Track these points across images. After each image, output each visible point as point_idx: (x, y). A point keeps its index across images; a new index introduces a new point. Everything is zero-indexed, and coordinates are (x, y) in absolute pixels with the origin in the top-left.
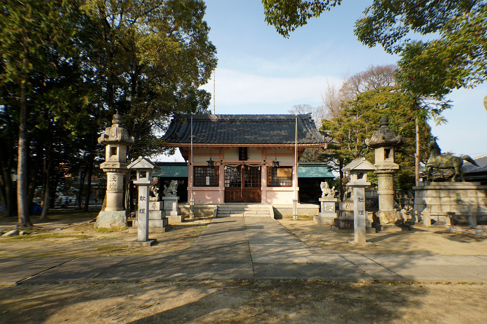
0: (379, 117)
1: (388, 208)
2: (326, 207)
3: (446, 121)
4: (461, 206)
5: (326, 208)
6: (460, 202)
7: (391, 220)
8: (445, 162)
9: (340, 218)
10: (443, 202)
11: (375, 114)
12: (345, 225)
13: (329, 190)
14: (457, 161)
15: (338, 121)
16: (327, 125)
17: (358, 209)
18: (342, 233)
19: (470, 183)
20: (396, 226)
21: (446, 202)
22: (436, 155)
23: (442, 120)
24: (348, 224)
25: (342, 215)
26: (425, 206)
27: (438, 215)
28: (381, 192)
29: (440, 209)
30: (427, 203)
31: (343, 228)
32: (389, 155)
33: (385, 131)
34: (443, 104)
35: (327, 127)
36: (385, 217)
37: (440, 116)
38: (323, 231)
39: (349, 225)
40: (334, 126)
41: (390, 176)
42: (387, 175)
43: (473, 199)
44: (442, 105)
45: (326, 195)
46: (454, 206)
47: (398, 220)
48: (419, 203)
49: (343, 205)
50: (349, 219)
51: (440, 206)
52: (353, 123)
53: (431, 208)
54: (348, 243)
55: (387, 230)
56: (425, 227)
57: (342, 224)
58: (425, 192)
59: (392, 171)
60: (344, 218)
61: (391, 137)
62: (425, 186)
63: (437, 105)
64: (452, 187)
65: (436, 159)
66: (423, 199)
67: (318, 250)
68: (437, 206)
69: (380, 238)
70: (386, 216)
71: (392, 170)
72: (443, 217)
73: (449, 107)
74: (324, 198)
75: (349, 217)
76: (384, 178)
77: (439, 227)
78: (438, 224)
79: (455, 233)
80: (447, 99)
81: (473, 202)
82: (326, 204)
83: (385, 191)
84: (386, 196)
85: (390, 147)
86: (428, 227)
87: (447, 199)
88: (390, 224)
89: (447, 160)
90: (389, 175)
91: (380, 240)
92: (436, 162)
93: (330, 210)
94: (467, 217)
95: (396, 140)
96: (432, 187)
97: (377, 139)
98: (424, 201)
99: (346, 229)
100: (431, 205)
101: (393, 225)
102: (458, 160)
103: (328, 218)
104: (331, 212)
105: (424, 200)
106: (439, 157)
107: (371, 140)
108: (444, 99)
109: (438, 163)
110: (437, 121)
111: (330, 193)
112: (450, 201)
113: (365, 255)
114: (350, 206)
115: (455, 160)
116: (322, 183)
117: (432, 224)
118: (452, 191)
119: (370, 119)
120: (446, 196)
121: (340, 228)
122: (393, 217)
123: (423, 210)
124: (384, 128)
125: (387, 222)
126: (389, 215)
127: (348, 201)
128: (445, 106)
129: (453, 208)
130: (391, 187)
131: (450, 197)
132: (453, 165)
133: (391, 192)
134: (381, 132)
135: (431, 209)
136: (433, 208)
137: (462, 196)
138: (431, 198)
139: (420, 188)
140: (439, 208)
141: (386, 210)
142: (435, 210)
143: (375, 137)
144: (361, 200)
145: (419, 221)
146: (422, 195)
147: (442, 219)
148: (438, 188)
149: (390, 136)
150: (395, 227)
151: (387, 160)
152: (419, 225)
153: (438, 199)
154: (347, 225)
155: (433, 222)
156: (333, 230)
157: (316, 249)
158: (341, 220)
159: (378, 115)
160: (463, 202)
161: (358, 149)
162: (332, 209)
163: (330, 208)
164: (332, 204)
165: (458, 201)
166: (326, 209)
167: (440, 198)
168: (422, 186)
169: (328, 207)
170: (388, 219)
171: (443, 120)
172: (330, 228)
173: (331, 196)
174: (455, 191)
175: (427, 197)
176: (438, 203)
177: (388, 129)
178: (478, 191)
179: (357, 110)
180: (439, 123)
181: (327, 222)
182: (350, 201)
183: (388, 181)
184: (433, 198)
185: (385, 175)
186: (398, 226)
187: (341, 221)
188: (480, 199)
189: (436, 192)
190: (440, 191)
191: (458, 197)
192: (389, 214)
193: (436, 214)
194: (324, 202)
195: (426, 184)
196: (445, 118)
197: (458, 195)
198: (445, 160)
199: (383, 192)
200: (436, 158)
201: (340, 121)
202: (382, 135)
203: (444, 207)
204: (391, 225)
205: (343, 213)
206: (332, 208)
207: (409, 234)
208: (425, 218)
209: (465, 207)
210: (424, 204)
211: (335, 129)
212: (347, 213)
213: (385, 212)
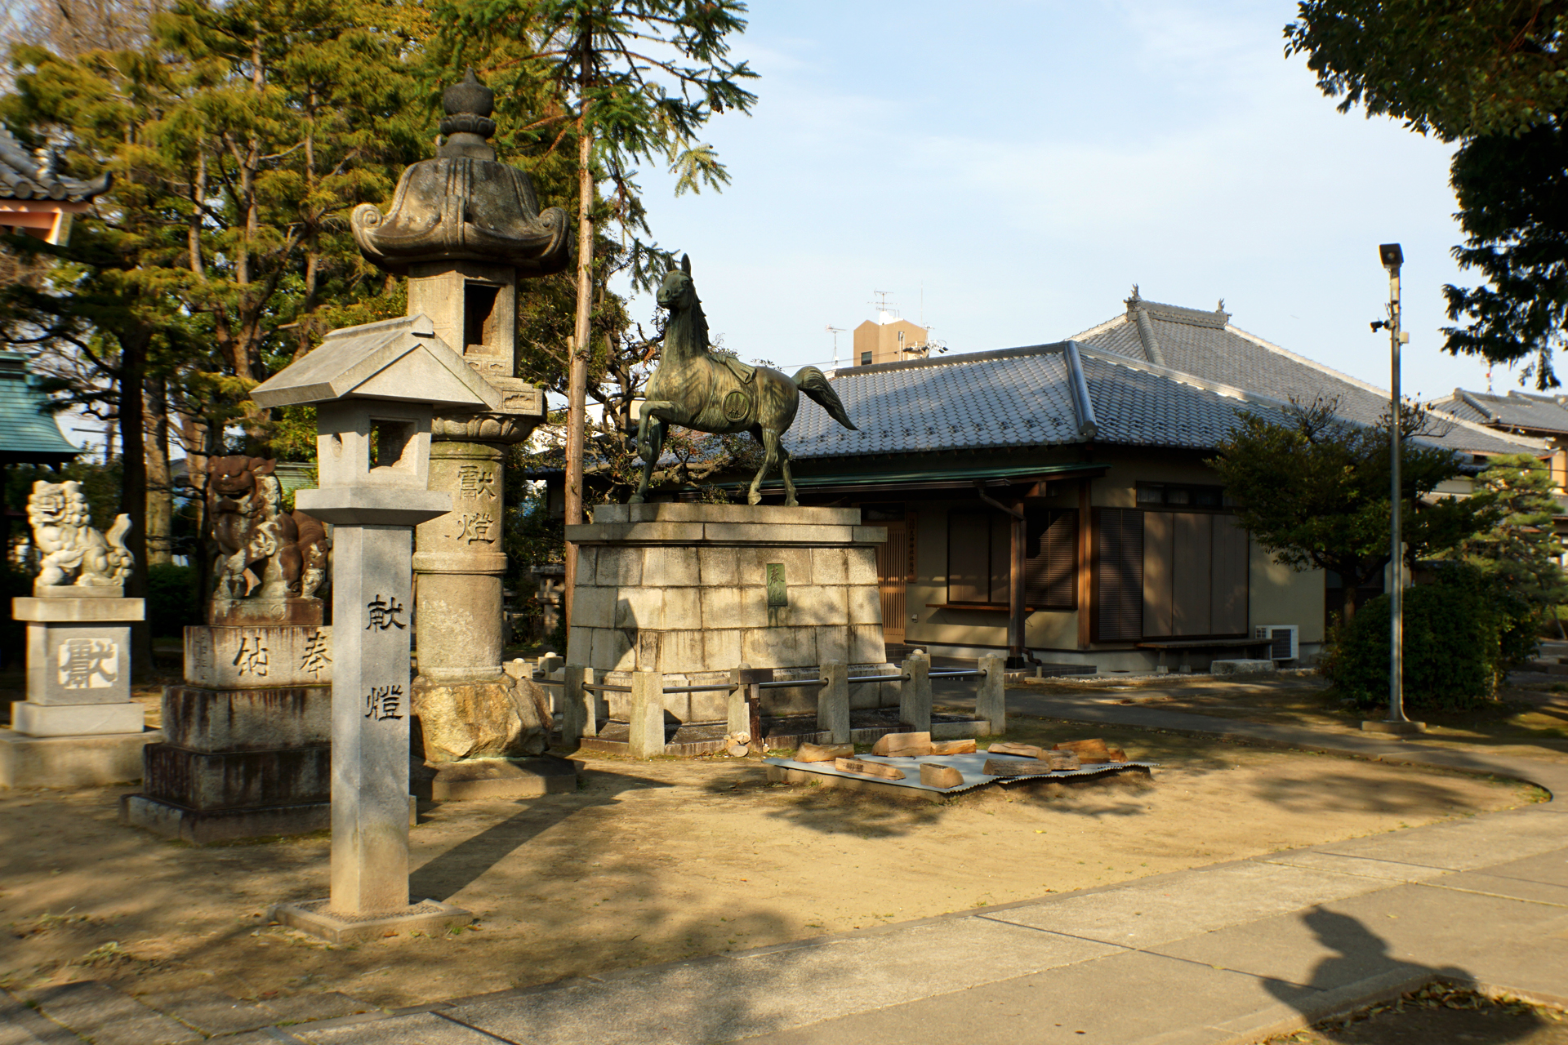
0: (389, 89)
1: (474, 661)
2: (64, 658)
3: (722, 175)
4: (787, 634)
5: (70, 665)
6: (782, 613)
7: (488, 734)
8: (724, 395)
9: (192, 741)
10: (714, 617)
11: (366, 69)
12: (227, 790)
13: (88, 544)
14: (773, 394)
15: (135, 74)
16: (51, 89)
17: (366, 674)
18: (210, 846)
19: (825, 513)
20: (516, 769)
21: (726, 611)
22: (689, 350)
23: (704, 166)
24: (248, 782)
25: (204, 720)
26: (628, 634)
27: (690, 690)
28: (433, 555)
29: (698, 652)
30: (642, 622)
31: (216, 814)
32: (487, 324)
33: (476, 170)
34: (716, 78)
35: (56, 102)
36: (453, 715)
37: (693, 144)
38: (70, 841)
39: (256, 786)
40: (98, 106)
41: (488, 458)
42: (472, 448)
43: (834, 595)
44: (711, 85)
45: (69, 578)
46: (758, 635)
47: (524, 732)
48: (595, 623)
49: (218, 649)
50: (254, 741)
51: (697, 636)
52: (238, 102)
53: (658, 648)
54: (288, 921)
55: (469, 794)
56: (637, 759)
57: (207, 784)
58: (631, 554)
59: (506, 425)
60: (223, 743)
61: (511, 213)
62: (630, 523)
63: (683, 77)
64: (755, 533)
65: (689, 374)
66: (621, 597)
67: (112, 1019)
68: (688, 635)
69: (464, 859)
70: (462, 712)
71: (505, 417)
72: (711, 699)
73: (739, 98)
74: (52, 600)
75: (257, 727)
76: (456, 467)
77: (698, 751)
78: (693, 739)
79: (801, 785)
80: (734, 57)
81: (832, 608)
82: (66, 645)
83: (461, 555)
84: (461, 585)
85: (498, 277)
86: (652, 758)
87: (728, 597)
88: (481, 759)
89: (736, 386)
90: (486, 450)
91: (473, 872)
92: (687, 391)
93: (97, 681)
94: (812, 691)
95: (538, 238)
96: (670, 533)
97: (429, 215)
98: (625, 611)
99: (240, 815)
100: (660, 634)
101: (500, 760)
102: (777, 389)
103: (82, 742)
104: (99, 698)
105: (626, 601)
106: (700, 364)
107: (390, 214)
108: (721, 50)
109: (694, 400)
110: (680, 170)
111: (96, 560)
112: (742, 609)
113: (461, 1012)
114: (261, 657)
115: (767, 389)
116: (41, 487)
117: (669, 737)
118: (752, 552)
119: (337, 94)
120: (725, 579)
121: (194, 815)
122: (497, 715)
123: (617, 661)
124: (467, 148)
125: (468, 745)
126: (477, 704)
127: (251, 619)
128: (724, 93)
129: (755, 646)
130: (493, 530)
131: (741, 587)
132: (757, 416)
133: (492, 558)
134: (452, 172)
135: (657, 656)
136: (670, 645)
137: (789, 582)
138: (660, 592)
139: (604, 537)
140: (692, 647)
141: (458, 672)
142: (676, 659)
143: (413, 201)
144: (387, 619)
145: (600, 726)
146: (616, 575)
147: (705, 707)
148: (696, 534)
149: (500, 202)
150: (510, 776)
151: (480, 356)
152: (602, 746)
153: (692, 594)
154: (238, 784)
155: (672, 725)
156: (137, 829)
157: (94, 1014)
158: (197, 754)
159: (388, 81)
160: (794, 609)
161: (252, 277)
162: (107, 677)
163: (98, 669)
164: (106, 642)
165: (776, 605)
166: (63, 677)
167: (701, 588)
168: (614, 524)
169: (82, 663)
170: (473, 729)
171: (711, 168)
172: (114, 813)
173: (103, 580)
174: (764, 551)
175: (639, 586)
176: (691, 622)
177: (487, 157)
178: (853, 556)
179: (257, 25)
180: (687, 182)
181: (78, 771)
182: (262, 618)
183: (477, 486)
184: (670, 593)
185: (461, 449)
186: (520, 765)
187: (204, 762)
188: (859, 596)
189: (686, 558)
190: (703, 551)
191: (775, 585)
192: (480, 696)
193: (682, 682)
194: (50, 625)
195: (636, 514)
196: (715, 159)
197: (775, 572)
198: (727, 384)
199: (446, 556)
200: (685, 367)
201: (144, 74)
202: (459, 188)
203: (715, 642)
204: (487, 766)
205: (217, 710)
206: (110, 665)
207: (600, 816)
208: (638, 709)
209: (803, 636)
210: (626, 624)
211: (108, 125)
212: (241, 702)
213: (453, 684)
